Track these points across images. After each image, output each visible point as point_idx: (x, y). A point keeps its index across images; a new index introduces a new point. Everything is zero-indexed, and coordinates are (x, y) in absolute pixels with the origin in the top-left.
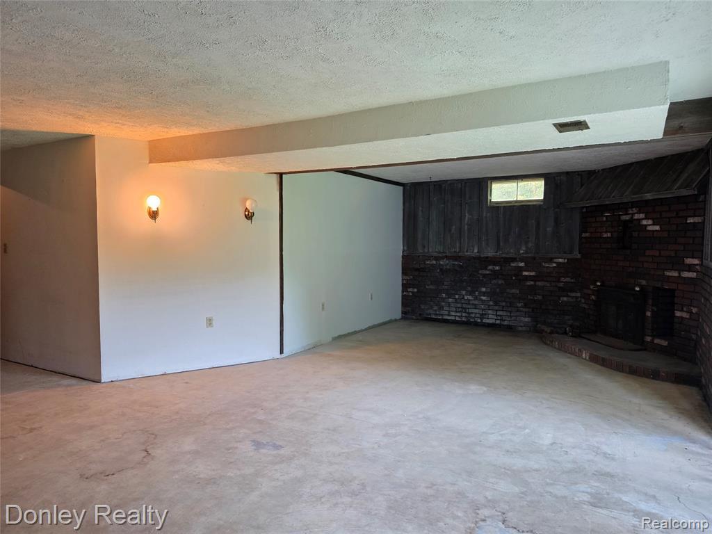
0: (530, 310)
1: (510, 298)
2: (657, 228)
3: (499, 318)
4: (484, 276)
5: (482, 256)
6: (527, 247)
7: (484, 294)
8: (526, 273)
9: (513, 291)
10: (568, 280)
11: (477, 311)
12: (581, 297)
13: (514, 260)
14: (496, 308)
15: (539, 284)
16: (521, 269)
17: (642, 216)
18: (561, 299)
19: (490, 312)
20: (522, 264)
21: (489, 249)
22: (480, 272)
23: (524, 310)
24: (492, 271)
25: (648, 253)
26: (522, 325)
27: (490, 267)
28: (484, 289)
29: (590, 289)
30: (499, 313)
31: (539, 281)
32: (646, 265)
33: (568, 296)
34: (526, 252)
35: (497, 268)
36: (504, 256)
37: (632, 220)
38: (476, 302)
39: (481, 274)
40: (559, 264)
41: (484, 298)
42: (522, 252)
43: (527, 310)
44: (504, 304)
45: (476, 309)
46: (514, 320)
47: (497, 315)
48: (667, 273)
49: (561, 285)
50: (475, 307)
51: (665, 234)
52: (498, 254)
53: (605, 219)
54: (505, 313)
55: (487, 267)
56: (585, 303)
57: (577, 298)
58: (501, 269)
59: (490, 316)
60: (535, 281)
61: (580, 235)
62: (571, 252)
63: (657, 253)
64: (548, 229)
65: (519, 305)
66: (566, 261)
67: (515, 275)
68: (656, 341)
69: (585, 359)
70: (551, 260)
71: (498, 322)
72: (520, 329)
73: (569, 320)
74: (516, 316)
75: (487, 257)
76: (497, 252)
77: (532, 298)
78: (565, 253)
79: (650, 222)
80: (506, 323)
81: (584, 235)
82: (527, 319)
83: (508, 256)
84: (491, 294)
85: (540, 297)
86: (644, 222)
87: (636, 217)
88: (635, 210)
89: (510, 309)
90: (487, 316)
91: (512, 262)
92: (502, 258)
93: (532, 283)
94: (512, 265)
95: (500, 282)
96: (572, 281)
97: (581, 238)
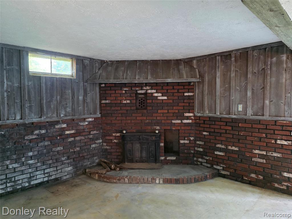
0: (72, 160)
1: (55, 155)
2: (165, 98)
3: (46, 175)
4: (31, 141)
5: (27, 122)
6: (66, 111)
7: (31, 158)
8: (67, 132)
9: (59, 149)
10: (95, 132)
11: (24, 176)
12: (102, 142)
13: (58, 122)
14: (44, 167)
15: (78, 138)
16: (63, 129)
17: (153, 91)
18: (92, 146)
19: (38, 173)
20: (64, 126)
21: (33, 115)
22: (26, 138)
23: (67, 161)
24: (38, 135)
25: (159, 111)
26: (66, 174)
27: (37, 132)
28: (31, 154)
29: (112, 136)
30: (46, 171)
31: (77, 137)
32: (158, 118)
33: (95, 143)
34: (66, 116)
35: (43, 132)
36: (48, 120)
37: (146, 94)
38: (23, 168)
39: (27, 140)
40: (89, 122)
41: (31, 162)
42: (62, 115)
43: (69, 161)
44: (51, 162)
45: (23, 174)
46: (60, 173)
47: (44, 174)
48: (174, 122)
49: (91, 136)
50: (22, 173)
51: (171, 101)
52: (42, 119)
53: (124, 92)
54: (52, 169)
55: (33, 132)
56: (107, 145)
57: (100, 143)
58: (47, 132)
59: (38, 177)
60: (74, 137)
61: (100, 102)
62: (95, 113)
63: (166, 111)
64: (80, 98)
65: (63, 159)
66: (93, 119)
67: (60, 135)
68: (168, 158)
69: (159, 183)
70: (84, 120)
71: (46, 179)
72: (65, 178)
73: (96, 159)
74: (61, 169)
75: (33, 123)
76: (41, 117)
77: (73, 150)
78: (91, 114)
79: (160, 94)
80: (53, 177)
81: (103, 102)
82: (70, 168)
83: (52, 120)
84: (38, 157)
85: (78, 149)
86: (156, 95)
87: (149, 91)
88: (148, 88)
89: (56, 165)
90: (35, 178)
91: (56, 124)
92: (47, 122)
93: (73, 139)
94: (56, 127)
95: (46, 143)
96: (97, 132)
97: (101, 104)
